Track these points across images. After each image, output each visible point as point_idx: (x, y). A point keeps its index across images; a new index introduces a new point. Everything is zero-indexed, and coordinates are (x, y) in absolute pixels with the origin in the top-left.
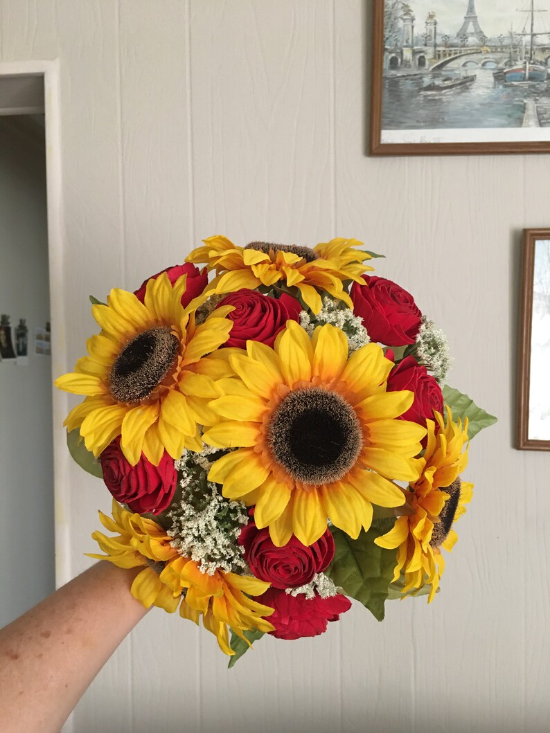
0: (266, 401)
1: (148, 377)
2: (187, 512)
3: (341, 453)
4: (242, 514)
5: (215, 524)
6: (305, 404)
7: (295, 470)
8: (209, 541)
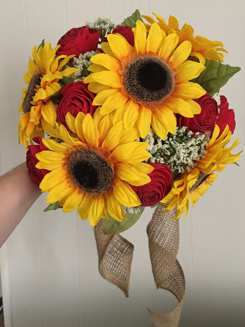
0: (129, 100)
1: (103, 166)
2: (175, 159)
3: (161, 67)
4: (180, 129)
5: (184, 144)
6: (133, 79)
7: (167, 92)
8: (192, 149)
